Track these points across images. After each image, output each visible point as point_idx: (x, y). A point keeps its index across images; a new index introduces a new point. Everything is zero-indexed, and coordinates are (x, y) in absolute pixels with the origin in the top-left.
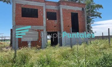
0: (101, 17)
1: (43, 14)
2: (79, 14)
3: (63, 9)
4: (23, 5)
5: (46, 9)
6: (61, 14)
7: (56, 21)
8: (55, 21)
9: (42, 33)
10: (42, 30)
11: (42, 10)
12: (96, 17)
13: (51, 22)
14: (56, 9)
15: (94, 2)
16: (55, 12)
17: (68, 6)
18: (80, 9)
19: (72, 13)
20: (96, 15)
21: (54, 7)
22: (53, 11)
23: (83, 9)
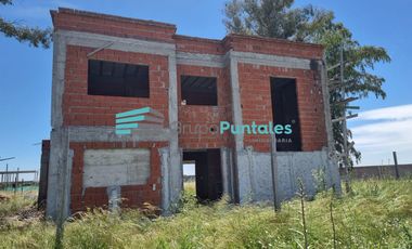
0: (384, 95)
1: (168, 85)
2: (298, 84)
3: (239, 64)
4: (93, 49)
5: (179, 67)
6: (235, 84)
7: (215, 108)
8: (211, 111)
9: (165, 156)
10: (165, 144)
11: (165, 68)
12: (366, 95)
13: (195, 111)
14: (216, 65)
15: (353, 39)
16: (212, 75)
17: (260, 56)
18: (304, 64)
19: (274, 81)
20: (363, 88)
21: (208, 57)
22: (202, 73)
23: (314, 64)
